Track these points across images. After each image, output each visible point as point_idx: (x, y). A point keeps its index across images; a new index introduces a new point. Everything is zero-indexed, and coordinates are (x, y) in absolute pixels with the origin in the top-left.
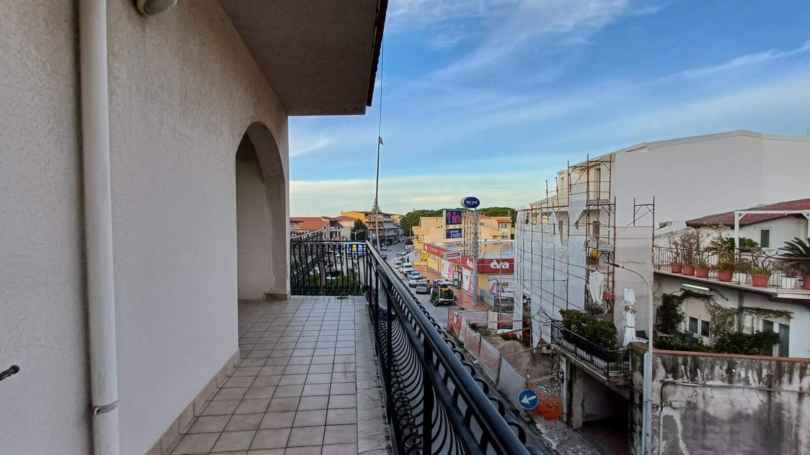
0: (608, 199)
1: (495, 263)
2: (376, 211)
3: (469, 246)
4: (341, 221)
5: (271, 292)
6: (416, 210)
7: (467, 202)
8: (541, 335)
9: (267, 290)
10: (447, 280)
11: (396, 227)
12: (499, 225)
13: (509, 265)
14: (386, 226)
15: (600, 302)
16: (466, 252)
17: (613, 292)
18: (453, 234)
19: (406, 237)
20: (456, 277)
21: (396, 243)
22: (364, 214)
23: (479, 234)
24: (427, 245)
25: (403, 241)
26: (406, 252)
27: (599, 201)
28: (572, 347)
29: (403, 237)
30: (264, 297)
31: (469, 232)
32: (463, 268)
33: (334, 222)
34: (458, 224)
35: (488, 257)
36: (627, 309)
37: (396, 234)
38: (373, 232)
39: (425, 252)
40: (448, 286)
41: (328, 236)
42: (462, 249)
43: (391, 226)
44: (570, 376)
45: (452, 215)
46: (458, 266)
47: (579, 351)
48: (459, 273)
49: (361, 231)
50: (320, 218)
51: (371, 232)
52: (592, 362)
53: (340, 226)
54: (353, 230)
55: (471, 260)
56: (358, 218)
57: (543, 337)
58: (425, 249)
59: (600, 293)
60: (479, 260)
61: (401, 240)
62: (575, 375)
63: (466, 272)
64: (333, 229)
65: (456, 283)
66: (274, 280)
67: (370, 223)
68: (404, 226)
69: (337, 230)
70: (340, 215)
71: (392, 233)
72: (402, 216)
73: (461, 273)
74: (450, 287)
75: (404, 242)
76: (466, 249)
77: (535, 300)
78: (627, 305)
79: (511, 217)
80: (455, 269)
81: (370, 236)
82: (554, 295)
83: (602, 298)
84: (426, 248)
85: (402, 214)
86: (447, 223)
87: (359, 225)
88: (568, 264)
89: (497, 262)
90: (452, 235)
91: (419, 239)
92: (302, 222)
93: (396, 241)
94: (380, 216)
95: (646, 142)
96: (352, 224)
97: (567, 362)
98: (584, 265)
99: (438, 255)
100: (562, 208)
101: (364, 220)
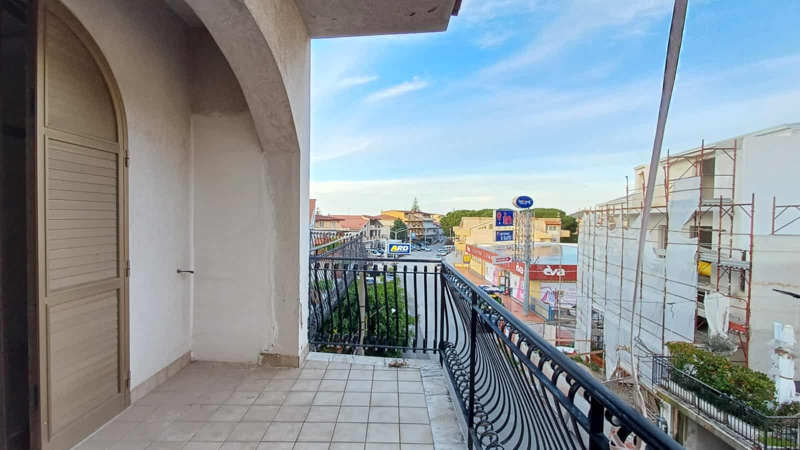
0: (731, 197)
1: (549, 269)
2: (416, 211)
3: (520, 250)
4: (381, 220)
5: (271, 351)
6: (456, 210)
7: (520, 201)
8: (619, 362)
9: (265, 348)
10: (494, 286)
11: (435, 226)
12: (547, 227)
13: (565, 273)
14: (426, 226)
15: (724, 335)
16: (517, 256)
17: (747, 324)
18: (503, 236)
19: (446, 237)
20: (502, 281)
21: (435, 243)
22: (404, 214)
23: (532, 237)
24: (470, 246)
25: (442, 241)
26: (446, 253)
27: (723, 201)
28: (689, 396)
29: (442, 237)
30: (259, 359)
31: (520, 235)
32: (511, 273)
33: (374, 221)
34: (509, 225)
35: (541, 262)
36: (779, 351)
37: (435, 233)
38: (412, 231)
39: (467, 253)
40: (495, 293)
41: (368, 234)
42: (513, 253)
43: (431, 226)
44: (678, 429)
45: (503, 215)
46: (505, 271)
47: (704, 405)
48: (506, 278)
49: (401, 230)
50: (361, 217)
51: (411, 231)
52: (726, 422)
53: (380, 225)
54: (393, 229)
55: (522, 265)
56: (398, 217)
57: (622, 365)
58: (467, 251)
59: (724, 323)
60: (531, 265)
61: (441, 240)
62: (687, 429)
63: (514, 278)
64: (373, 228)
65: (502, 289)
66: (277, 328)
67: (410, 222)
68: (444, 226)
69: (378, 229)
70: (380, 214)
71: (431, 233)
72: (442, 216)
73: (509, 278)
74: (497, 294)
75: (444, 242)
76: (517, 254)
77: (611, 319)
78: (781, 346)
79: (560, 219)
80: (501, 274)
81: (409, 236)
82: (641, 316)
83: (726, 329)
84: (469, 249)
85: (442, 214)
86: (497, 225)
87: (399, 224)
88: (666, 280)
89: (551, 268)
90: (502, 238)
91: (460, 240)
92: (343, 220)
93: (435, 241)
94: (420, 216)
95: (788, 123)
96: (391, 223)
97: (673, 409)
98: (695, 282)
99: (483, 257)
100: (654, 209)
101: (404, 219)
